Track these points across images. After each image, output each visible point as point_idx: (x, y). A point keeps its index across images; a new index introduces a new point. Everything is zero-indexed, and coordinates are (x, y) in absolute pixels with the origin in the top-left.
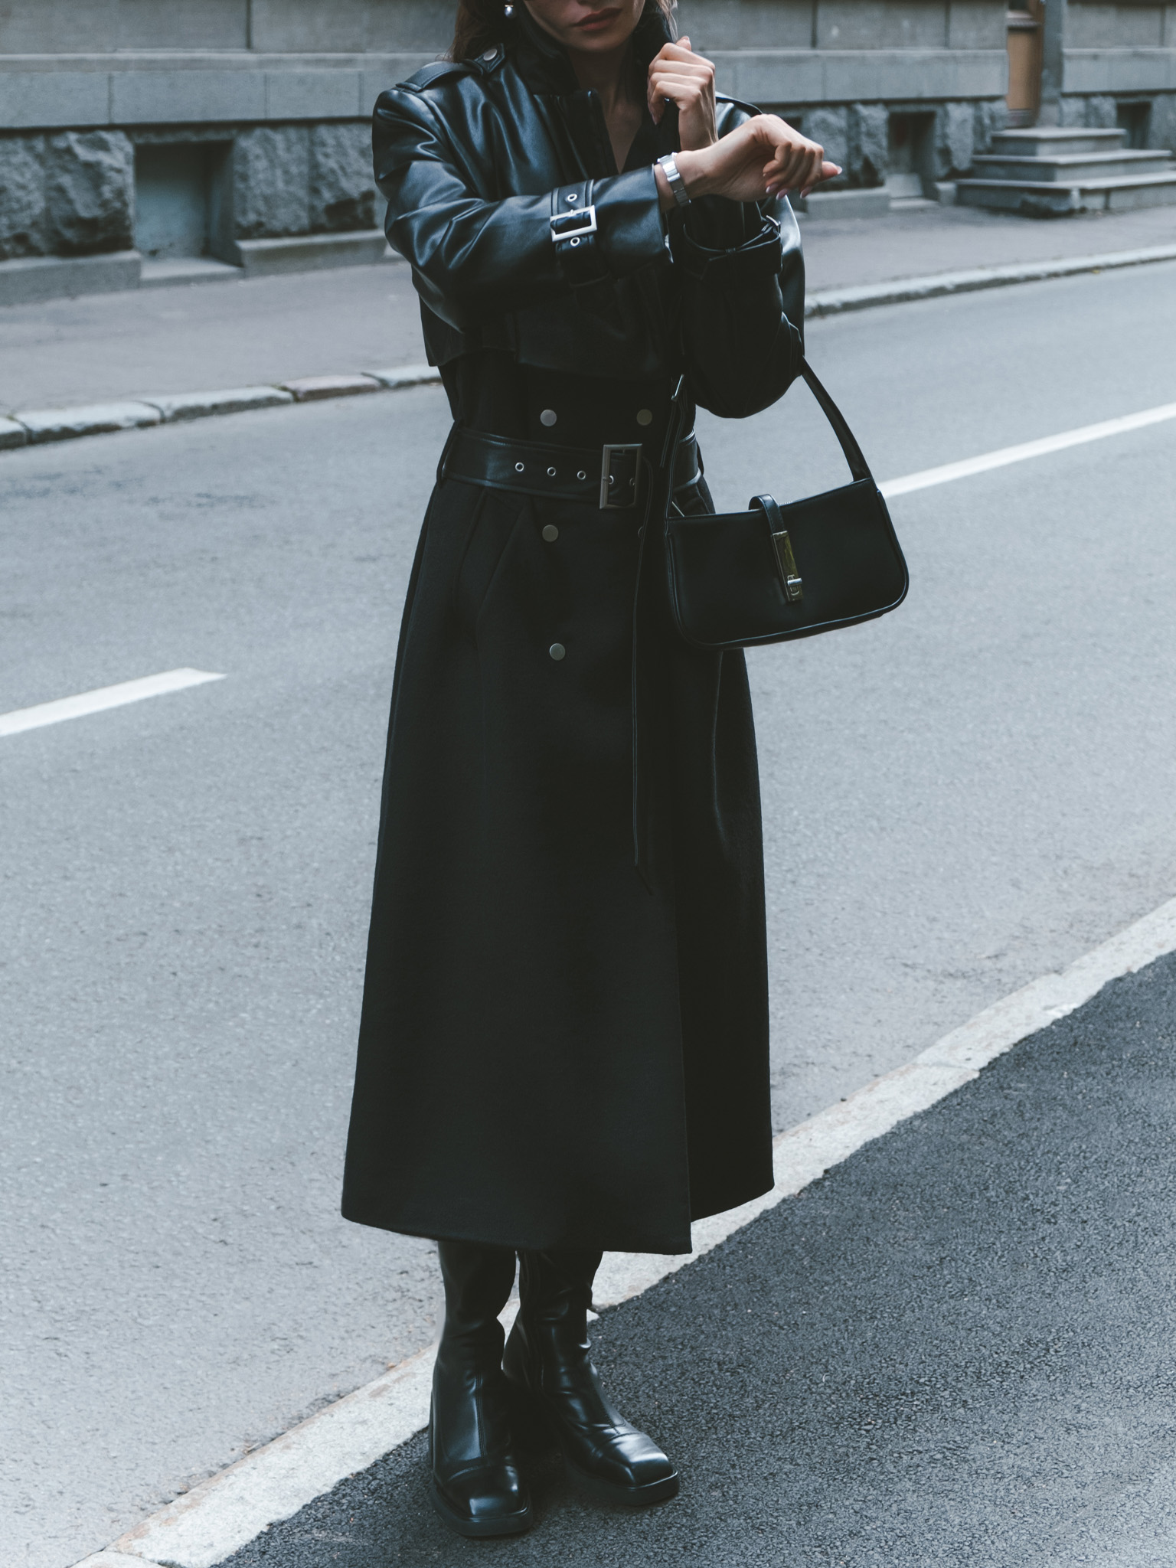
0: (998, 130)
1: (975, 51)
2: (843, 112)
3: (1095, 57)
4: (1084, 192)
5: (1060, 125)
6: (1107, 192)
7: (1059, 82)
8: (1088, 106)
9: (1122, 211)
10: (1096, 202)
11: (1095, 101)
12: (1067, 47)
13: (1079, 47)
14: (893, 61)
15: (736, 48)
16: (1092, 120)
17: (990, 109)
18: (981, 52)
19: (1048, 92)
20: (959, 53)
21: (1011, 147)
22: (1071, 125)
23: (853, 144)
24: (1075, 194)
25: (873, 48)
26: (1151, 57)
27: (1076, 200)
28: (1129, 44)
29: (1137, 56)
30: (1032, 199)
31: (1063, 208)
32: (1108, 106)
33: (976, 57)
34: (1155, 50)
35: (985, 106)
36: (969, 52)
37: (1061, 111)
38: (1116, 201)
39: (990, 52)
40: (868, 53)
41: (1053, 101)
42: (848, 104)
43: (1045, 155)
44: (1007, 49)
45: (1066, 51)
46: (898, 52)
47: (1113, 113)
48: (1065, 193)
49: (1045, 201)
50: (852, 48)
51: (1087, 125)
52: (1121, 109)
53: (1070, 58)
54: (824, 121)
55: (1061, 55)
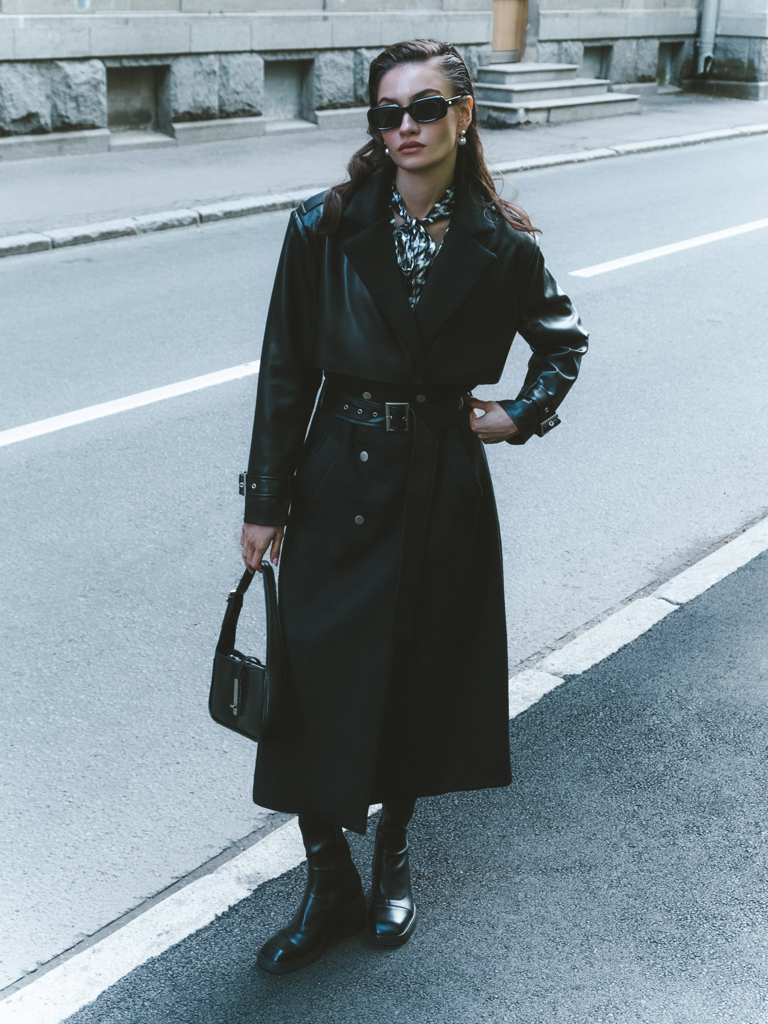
0: (483, 66)
1: (466, 13)
2: (351, 54)
3: (567, 15)
4: (527, 110)
5: (537, 61)
6: (549, 109)
7: (537, 33)
8: (559, 49)
9: (558, 124)
10: (541, 117)
11: (565, 45)
12: (544, 9)
13: (553, 9)
14: (394, 19)
15: (254, 11)
16: (563, 57)
17: (477, 52)
18: (470, 13)
19: (530, 39)
20: (450, 13)
21: (490, 77)
22: (545, 61)
23: (358, 77)
24: (521, 112)
25: (376, 10)
26: (613, 15)
27: (521, 117)
28: (596, 7)
29: (600, 14)
30: (495, 114)
31: (513, 122)
32: (577, 49)
33: (465, 16)
34: (617, 10)
35: (473, 49)
36: (460, 13)
37: (538, 52)
38: (555, 116)
39: (478, 13)
40: (371, 14)
41: (533, 45)
42: (354, 49)
43: (511, 84)
44: (493, 11)
45: (542, 12)
46: (398, 13)
47: (581, 53)
48: (514, 111)
49: (502, 116)
50: (357, 11)
51: (559, 61)
52: (588, 51)
53: (545, 16)
54: (332, 61)
55: (539, 14)
